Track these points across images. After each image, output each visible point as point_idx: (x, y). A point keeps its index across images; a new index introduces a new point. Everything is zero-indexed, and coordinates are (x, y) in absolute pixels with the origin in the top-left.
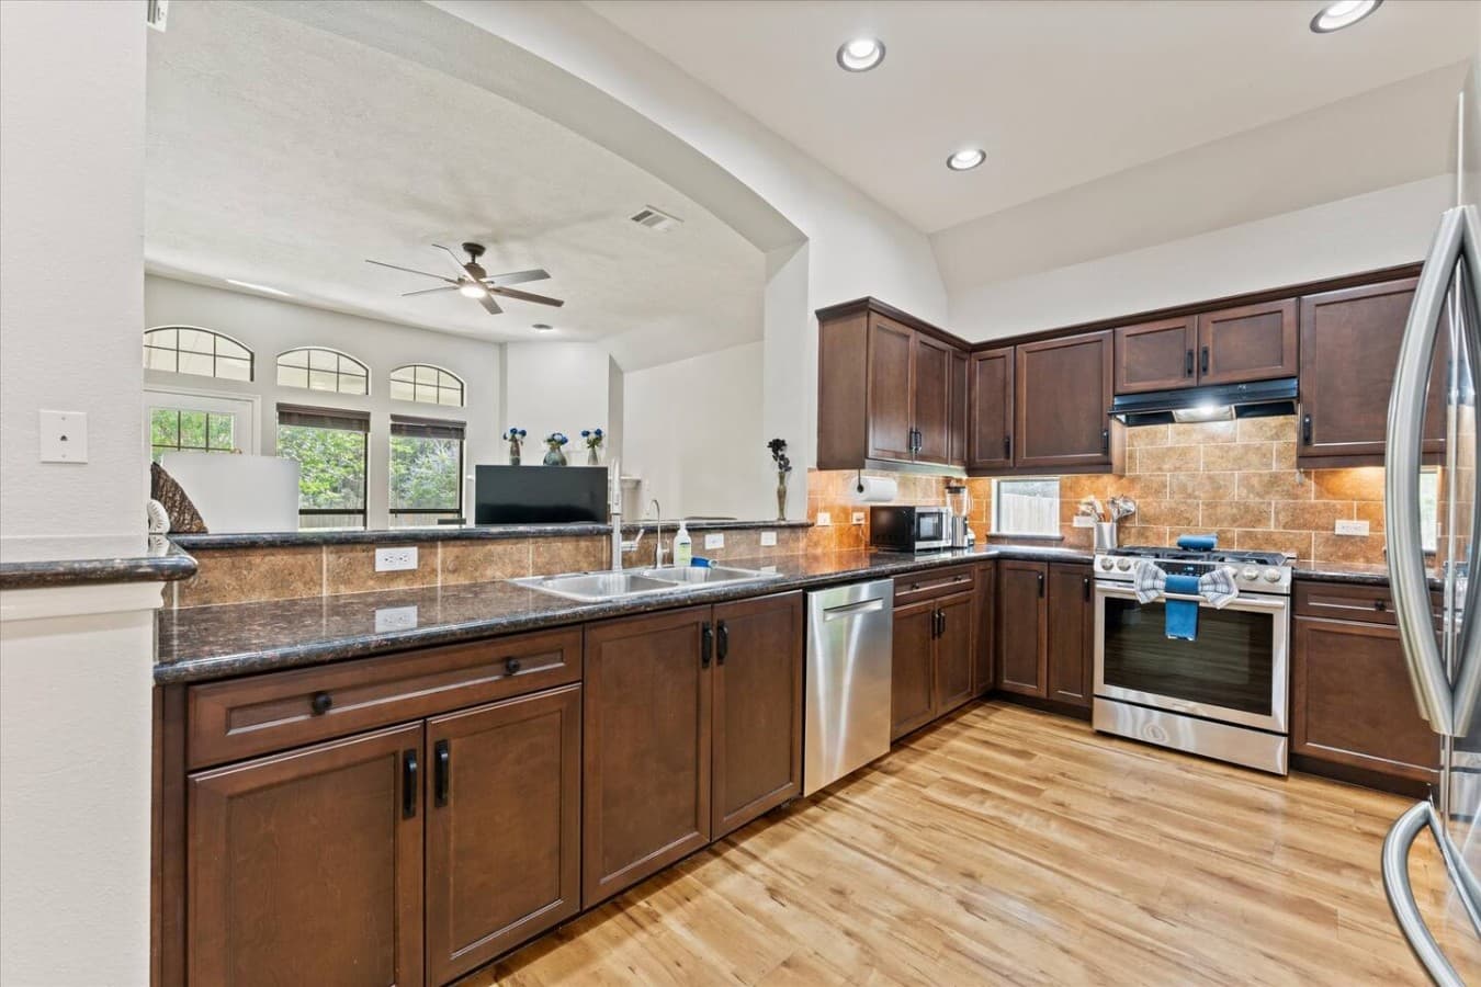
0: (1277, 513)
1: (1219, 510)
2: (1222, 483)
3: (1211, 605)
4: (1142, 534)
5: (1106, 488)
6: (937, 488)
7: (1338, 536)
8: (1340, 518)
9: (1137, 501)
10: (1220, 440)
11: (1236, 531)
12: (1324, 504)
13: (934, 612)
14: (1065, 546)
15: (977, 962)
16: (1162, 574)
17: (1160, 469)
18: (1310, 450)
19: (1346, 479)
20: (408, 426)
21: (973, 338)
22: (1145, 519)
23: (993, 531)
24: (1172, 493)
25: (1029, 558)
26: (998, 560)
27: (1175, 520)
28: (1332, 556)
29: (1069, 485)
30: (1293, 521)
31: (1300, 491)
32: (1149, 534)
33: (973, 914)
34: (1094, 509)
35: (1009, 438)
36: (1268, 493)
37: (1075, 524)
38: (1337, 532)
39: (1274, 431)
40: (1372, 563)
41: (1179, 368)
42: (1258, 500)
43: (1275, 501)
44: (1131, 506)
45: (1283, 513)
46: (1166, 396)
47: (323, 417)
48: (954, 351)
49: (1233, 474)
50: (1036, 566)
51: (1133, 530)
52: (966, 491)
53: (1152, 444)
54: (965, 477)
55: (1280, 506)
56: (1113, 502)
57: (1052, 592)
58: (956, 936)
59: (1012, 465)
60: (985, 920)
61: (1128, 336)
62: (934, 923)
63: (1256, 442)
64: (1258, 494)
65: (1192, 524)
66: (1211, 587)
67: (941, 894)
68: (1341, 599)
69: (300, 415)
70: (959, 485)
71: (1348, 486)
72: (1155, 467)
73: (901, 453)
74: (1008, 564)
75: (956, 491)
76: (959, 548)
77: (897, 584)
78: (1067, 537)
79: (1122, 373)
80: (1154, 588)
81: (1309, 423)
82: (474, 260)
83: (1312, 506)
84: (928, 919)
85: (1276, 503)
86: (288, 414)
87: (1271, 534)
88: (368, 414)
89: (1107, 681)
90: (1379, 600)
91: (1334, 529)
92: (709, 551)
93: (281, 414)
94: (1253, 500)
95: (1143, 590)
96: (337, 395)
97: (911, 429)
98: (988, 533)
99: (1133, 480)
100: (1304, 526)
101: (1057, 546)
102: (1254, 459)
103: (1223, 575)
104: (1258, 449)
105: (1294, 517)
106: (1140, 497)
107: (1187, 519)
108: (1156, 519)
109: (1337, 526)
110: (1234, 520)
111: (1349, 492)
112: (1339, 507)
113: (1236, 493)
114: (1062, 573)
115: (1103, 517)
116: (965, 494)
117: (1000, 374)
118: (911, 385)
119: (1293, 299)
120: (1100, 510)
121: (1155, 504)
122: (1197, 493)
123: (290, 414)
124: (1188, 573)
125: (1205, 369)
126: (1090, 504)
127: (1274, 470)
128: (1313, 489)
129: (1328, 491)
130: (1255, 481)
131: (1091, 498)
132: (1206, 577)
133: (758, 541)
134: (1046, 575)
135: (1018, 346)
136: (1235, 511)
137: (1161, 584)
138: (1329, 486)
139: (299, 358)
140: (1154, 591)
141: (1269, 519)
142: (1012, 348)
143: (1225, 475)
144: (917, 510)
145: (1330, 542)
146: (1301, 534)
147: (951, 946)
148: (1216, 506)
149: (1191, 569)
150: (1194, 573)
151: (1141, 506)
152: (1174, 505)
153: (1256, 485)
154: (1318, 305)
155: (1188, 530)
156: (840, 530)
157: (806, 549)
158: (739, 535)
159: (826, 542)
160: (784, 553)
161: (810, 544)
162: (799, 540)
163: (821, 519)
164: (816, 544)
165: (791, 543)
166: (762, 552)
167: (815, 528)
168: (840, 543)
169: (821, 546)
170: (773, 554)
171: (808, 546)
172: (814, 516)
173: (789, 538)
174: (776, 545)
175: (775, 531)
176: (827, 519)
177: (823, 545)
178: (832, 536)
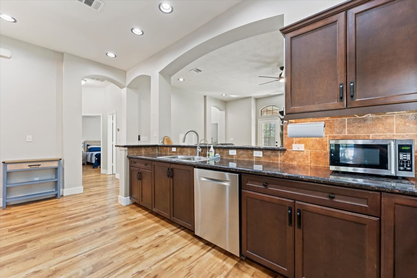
15: (118, 269)
33: (136, 273)
58: (130, 267)
60: (132, 275)
62: (137, 263)
67: (148, 267)
84: (139, 262)
92: (230, 155)
147: (127, 265)
156: (315, 154)
157: (284, 161)
158: (243, 151)
159: (301, 160)
160: (267, 161)
161: (286, 159)
162: (278, 156)
163: (295, 147)
164: (292, 160)
165: (272, 157)
166: (255, 159)
167: (291, 151)
168: (316, 161)
169: (297, 161)
170: (261, 160)
171: (285, 160)
172: (290, 145)
173: (271, 154)
174: (263, 157)
175: (261, 151)
176: (301, 147)
177: (298, 161)
178: (307, 157)
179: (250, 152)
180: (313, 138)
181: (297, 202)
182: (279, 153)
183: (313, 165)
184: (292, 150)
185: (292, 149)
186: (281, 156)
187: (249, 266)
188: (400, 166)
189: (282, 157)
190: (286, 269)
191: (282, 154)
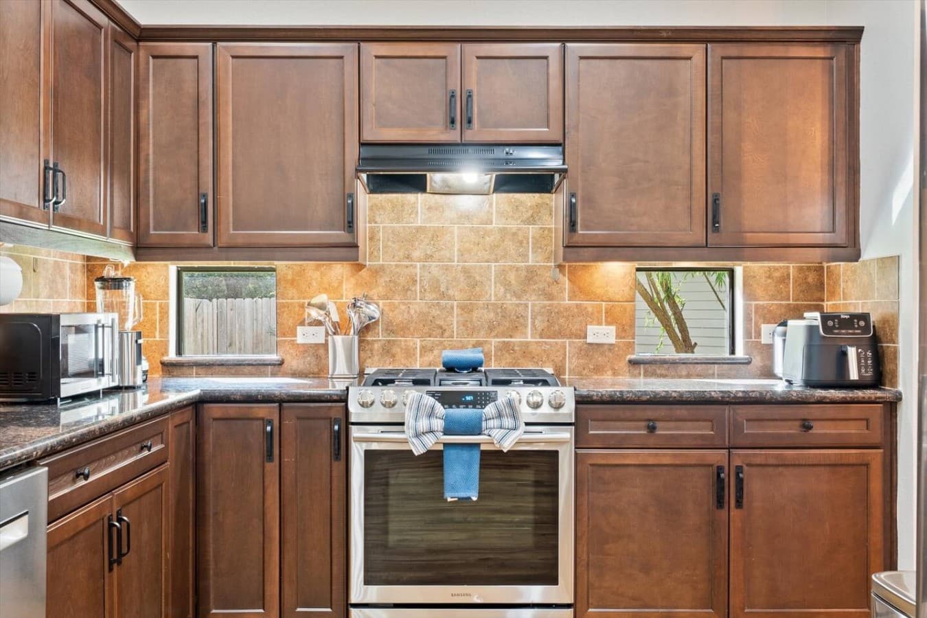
0: (534, 319)
1: (475, 314)
2: (478, 278)
3: (497, 447)
4: (388, 352)
5: (341, 283)
6: (73, 281)
7: (591, 344)
8: (591, 323)
9: (381, 302)
10: (474, 220)
11: (495, 341)
12: (577, 305)
13: (110, 519)
14: (285, 375)
16: (440, 409)
17: (408, 257)
18: (576, 239)
19: (596, 276)
21: (145, 17)
22: (390, 330)
23: (172, 356)
24: (423, 291)
25: (250, 399)
26: (198, 404)
27: (426, 329)
28: (584, 369)
29: (290, 277)
30: (548, 327)
31: (554, 290)
32: (396, 350)
34: (328, 314)
35: (205, 196)
36: (525, 291)
37: (300, 340)
38: (589, 340)
39: (530, 213)
40: (618, 375)
41: (440, 115)
42: (515, 301)
43: (533, 302)
44: (373, 310)
45: (539, 318)
46: (423, 152)
48: (114, 30)
49: (489, 267)
50: (262, 410)
51: (376, 346)
52: (132, 284)
53: (398, 220)
54: (127, 260)
55: (536, 309)
56: (354, 305)
57: (284, 451)
59: (211, 242)
61: (377, 57)
63: (513, 226)
64: (515, 294)
65: (446, 334)
66: (496, 422)
68: (618, 424)
70: (119, 274)
71: (597, 284)
72: (401, 254)
73: (29, 207)
74: (215, 410)
75: (115, 284)
76: (129, 388)
77: (52, 477)
78: (288, 359)
79: (369, 111)
80: (431, 431)
81: (575, 204)
83: (567, 309)
85: (533, 305)
87: (528, 343)
89: (368, 581)
90: (649, 420)
91: (585, 337)
94: (511, 301)
95: (417, 435)
97: (46, 162)
98: (165, 359)
99: (377, 272)
100: (559, 334)
101: (274, 375)
102: (510, 245)
103: (510, 404)
104: (515, 234)
105: (550, 323)
106: (386, 297)
107: (441, 327)
108: (403, 329)
109: (589, 333)
110: (491, 329)
111: (599, 291)
112: (590, 309)
113: (493, 291)
114: (298, 418)
115: (337, 328)
116: (130, 290)
117: (189, 87)
118: (46, 74)
119: (558, 45)
120: (335, 317)
121: (403, 307)
122: (451, 292)
124: (467, 404)
125: (470, 122)
126: (322, 307)
127: (530, 263)
128: (566, 287)
129: (581, 290)
130: (512, 277)
131: (322, 298)
132: (490, 409)
134: (276, 423)
135: (220, 44)
136: (492, 315)
137: (438, 424)
138: (581, 285)
140: (430, 436)
141: (526, 327)
142: (210, 44)
143: (481, 267)
144: (64, 321)
145: (583, 353)
146: (557, 343)
148: (472, 311)
149: (469, 398)
150: (474, 404)
151: (386, 309)
152: (425, 310)
153: (513, 282)
154: (582, 58)
155: (441, 342)
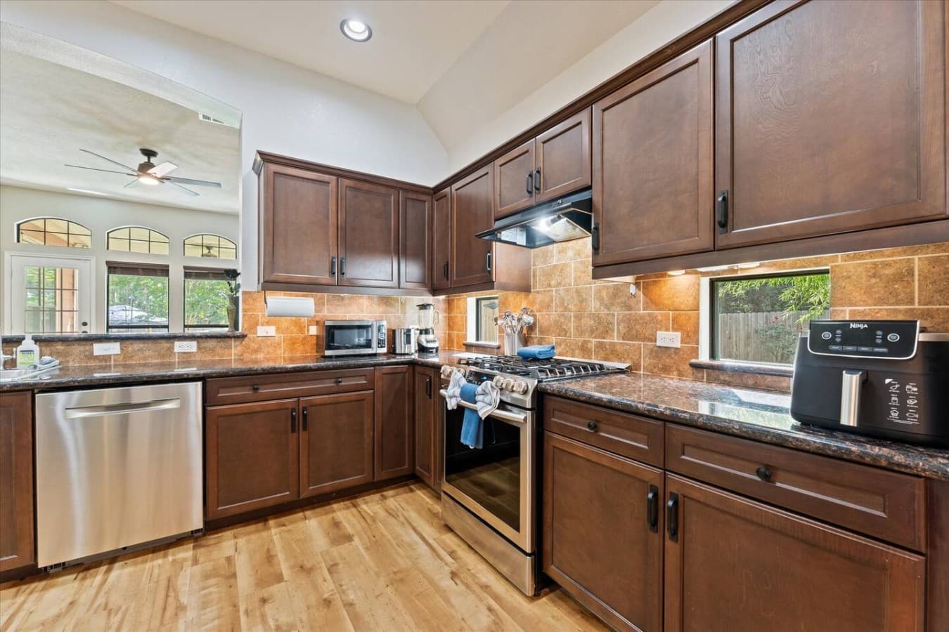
0: (618, 324)
1: (583, 322)
2: (584, 296)
5: (521, 303)
7: (660, 347)
8: (660, 330)
9: (537, 315)
10: (583, 256)
11: (594, 341)
12: (649, 315)
13: (293, 410)
17: (549, 285)
19: (664, 289)
20: (196, 273)
22: (541, 330)
24: (556, 307)
27: (558, 332)
28: (655, 367)
29: (503, 301)
30: (628, 332)
31: (632, 302)
35: (448, 264)
36: (612, 305)
38: (658, 344)
42: (606, 311)
43: (618, 312)
44: (531, 319)
45: (622, 324)
47: (137, 268)
49: (591, 288)
51: (535, 340)
53: (545, 261)
55: (620, 317)
61: (500, 166)
64: (606, 307)
65: (568, 334)
68: (572, 417)
69: (121, 268)
70: (426, 303)
71: (665, 296)
72: (546, 283)
74: (418, 368)
78: (501, 345)
79: (498, 200)
82: (149, 160)
83: (642, 317)
85: (618, 315)
86: (113, 268)
87: (614, 344)
88: (168, 266)
91: (655, 341)
93: (109, 268)
94: (604, 312)
96: (149, 254)
97: (334, 257)
98: (465, 342)
100: (636, 338)
105: (630, 329)
107: (565, 330)
108: (548, 330)
109: (658, 338)
110: (592, 332)
111: (666, 302)
112: (659, 317)
113: (593, 305)
117: (445, 210)
119: (589, 109)
121: (547, 317)
122: (570, 306)
123: (115, 268)
125: (538, 189)
128: (642, 299)
129: (652, 302)
130: (604, 293)
132: (480, 388)
133: (171, 349)
135: (452, 186)
136: (592, 322)
137: (458, 392)
138: (652, 298)
139: (124, 234)
141: (613, 330)
143: (586, 288)
144: (327, 323)
145: (654, 354)
146: (634, 345)
148: (581, 319)
151: (540, 318)
152: (557, 318)
153: (605, 298)
154: (604, 110)
156: (290, 340)
157: (242, 355)
158: (144, 343)
159: (271, 350)
160: (208, 358)
161: (246, 350)
162: (231, 348)
163: (262, 331)
164: (256, 351)
165: (218, 350)
166: (177, 357)
167: (254, 338)
168: (292, 350)
169: (264, 352)
170: (193, 358)
171: (244, 352)
172: (252, 329)
173: (216, 345)
174: (198, 352)
175: (194, 340)
176: (271, 331)
177: (266, 352)
178: (279, 344)
179: (165, 344)
180: (288, 318)
181: (302, 399)
182: (233, 343)
183: (287, 355)
184: (255, 336)
185: (256, 334)
186: (236, 347)
187: (220, 535)
188: (379, 344)
189: (239, 348)
190: (288, 493)
191: (238, 343)
